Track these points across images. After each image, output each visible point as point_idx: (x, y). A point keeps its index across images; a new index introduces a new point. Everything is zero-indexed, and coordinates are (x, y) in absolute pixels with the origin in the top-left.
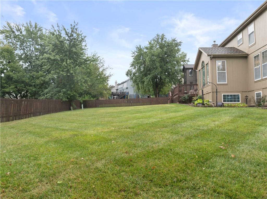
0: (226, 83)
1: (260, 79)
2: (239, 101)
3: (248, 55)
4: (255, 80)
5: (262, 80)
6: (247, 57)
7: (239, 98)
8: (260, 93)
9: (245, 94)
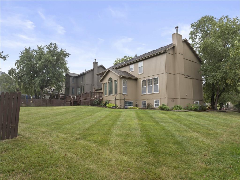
0: (127, 94)
1: (146, 94)
2: (132, 106)
3: (138, 79)
4: (142, 94)
5: (147, 94)
6: (137, 80)
7: (132, 104)
8: (145, 102)
9: (136, 102)
